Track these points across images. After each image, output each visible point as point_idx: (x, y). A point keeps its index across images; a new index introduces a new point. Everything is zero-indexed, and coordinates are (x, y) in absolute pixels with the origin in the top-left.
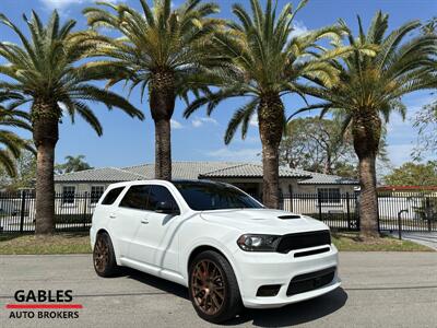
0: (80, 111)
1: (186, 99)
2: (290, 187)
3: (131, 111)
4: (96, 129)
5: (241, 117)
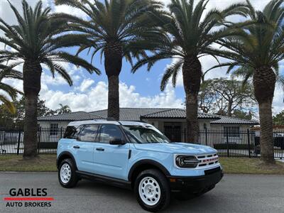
0: (57, 70)
1: (131, 62)
2: (205, 125)
3: (89, 67)
4: (69, 82)
5: (171, 73)
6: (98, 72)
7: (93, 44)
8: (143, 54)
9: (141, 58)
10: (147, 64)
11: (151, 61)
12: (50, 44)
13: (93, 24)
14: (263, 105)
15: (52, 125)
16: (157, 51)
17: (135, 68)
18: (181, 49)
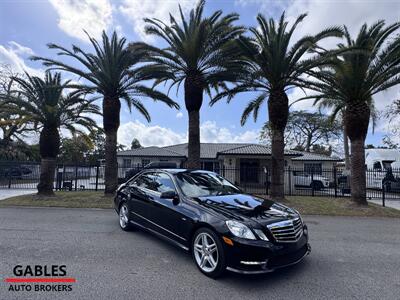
1: (210, 95)
3: (170, 102)
4: (146, 117)
6: (178, 107)
7: (171, 76)
8: (224, 86)
9: (221, 90)
10: (226, 97)
11: (232, 93)
12: (127, 76)
13: (173, 54)
14: (356, 142)
15: (125, 160)
16: (239, 84)
17: (213, 101)
18: (266, 80)
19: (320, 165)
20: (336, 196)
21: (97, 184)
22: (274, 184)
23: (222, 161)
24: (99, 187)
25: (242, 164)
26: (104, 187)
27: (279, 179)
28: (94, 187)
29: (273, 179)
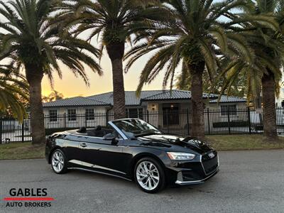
19: (235, 106)
20: (250, 133)
21: (23, 136)
22: (195, 125)
23: (145, 107)
24: (25, 139)
25: (164, 109)
26: (31, 139)
27: (199, 120)
28: (20, 139)
29: (194, 120)
